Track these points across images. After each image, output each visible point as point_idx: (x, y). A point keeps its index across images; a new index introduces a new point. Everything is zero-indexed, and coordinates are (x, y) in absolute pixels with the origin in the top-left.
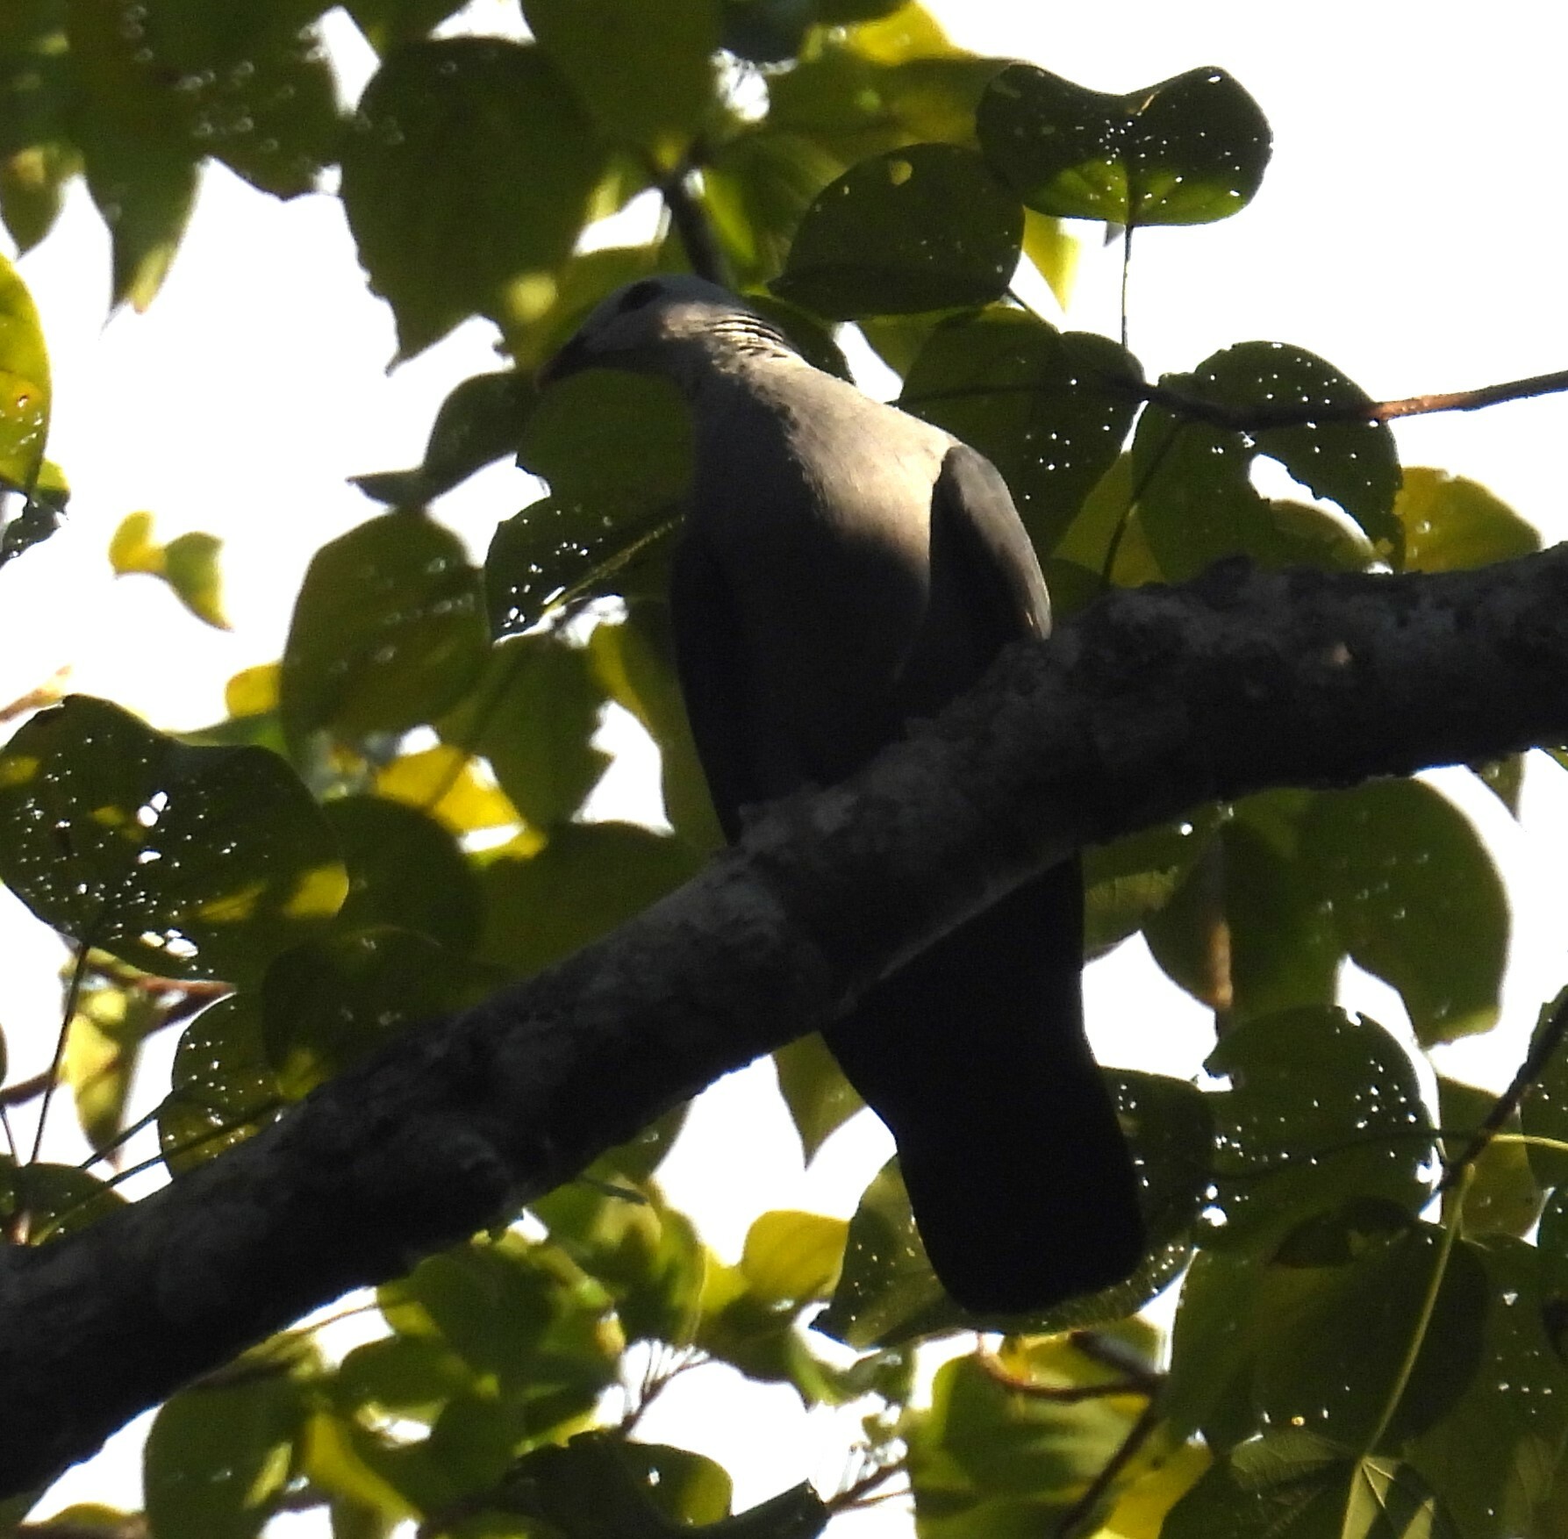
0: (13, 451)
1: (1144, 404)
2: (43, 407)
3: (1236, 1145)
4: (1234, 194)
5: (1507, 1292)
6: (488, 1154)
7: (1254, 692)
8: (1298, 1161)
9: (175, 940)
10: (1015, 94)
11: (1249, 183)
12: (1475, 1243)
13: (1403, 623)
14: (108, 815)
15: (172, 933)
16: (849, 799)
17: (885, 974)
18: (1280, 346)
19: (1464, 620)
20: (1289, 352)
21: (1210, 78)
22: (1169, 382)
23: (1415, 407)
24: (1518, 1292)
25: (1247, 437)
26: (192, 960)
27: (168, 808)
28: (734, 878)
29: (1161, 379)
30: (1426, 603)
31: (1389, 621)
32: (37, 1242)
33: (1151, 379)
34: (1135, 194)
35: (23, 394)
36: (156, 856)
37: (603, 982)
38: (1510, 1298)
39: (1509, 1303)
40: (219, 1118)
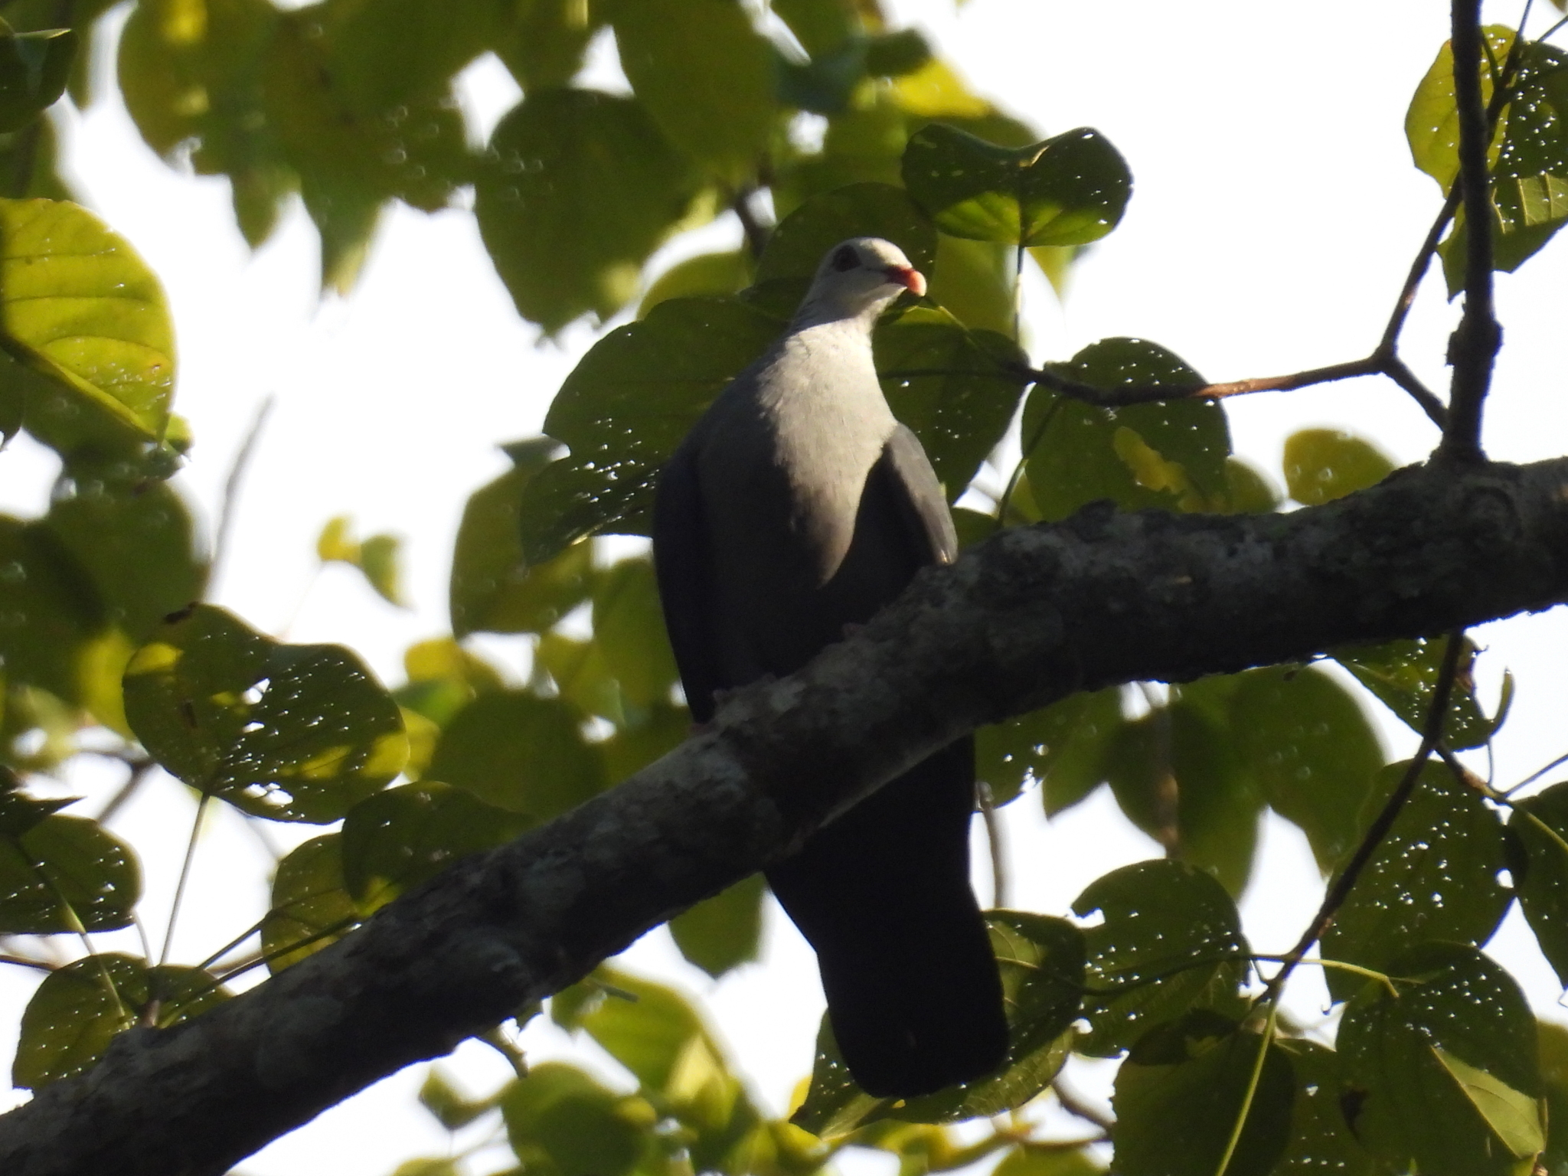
0: (148, 408)
1: (1031, 387)
2: (168, 373)
3: (1099, 969)
4: (1103, 222)
5: (1310, 1086)
6: (514, 960)
7: (1115, 606)
8: (1147, 981)
9: (275, 791)
10: (932, 146)
11: (1115, 214)
12: (1286, 1047)
13: (1232, 553)
14: (223, 698)
15: (273, 786)
16: (798, 687)
17: (824, 824)
18: (1138, 341)
19: (1279, 553)
20: (1146, 347)
21: (1084, 136)
22: (1052, 368)
23: (1244, 388)
24: (1318, 1085)
25: (1111, 412)
26: (288, 807)
27: (271, 689)
28: (709, 746)
29: (1046, 366)
30: (1249, 538)
31: (1221, 553)
32: (164, 1025)
33: (1037, 364)
34: (1026, 221)
35: (156, 363)
36: (261, 726)
37: (606, 827)
38: (1312, 1091)
39: (1311, 1094)
40: (308, 930)
